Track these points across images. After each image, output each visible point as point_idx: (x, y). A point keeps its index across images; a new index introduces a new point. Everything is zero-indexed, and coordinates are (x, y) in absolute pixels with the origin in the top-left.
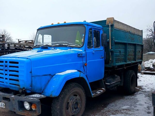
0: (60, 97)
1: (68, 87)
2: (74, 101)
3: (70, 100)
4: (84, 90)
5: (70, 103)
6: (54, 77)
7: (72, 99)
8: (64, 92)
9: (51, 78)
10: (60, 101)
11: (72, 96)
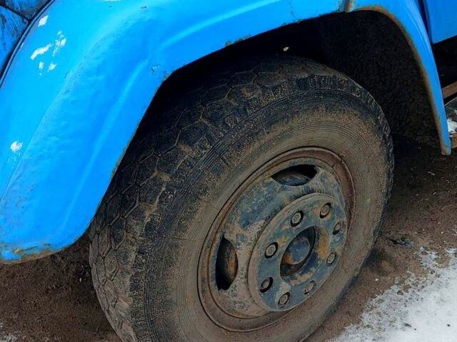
0: (133, 222)
1: (211, 119)
2: (279, 235)
3: (246, 224)
4: (381, 118)
5: (243, 245)
6: (43, 21)
7: (265, 214)
8: (166, 178)
9: (20, 37)
10: (133, 256)
11: (265, 187)
